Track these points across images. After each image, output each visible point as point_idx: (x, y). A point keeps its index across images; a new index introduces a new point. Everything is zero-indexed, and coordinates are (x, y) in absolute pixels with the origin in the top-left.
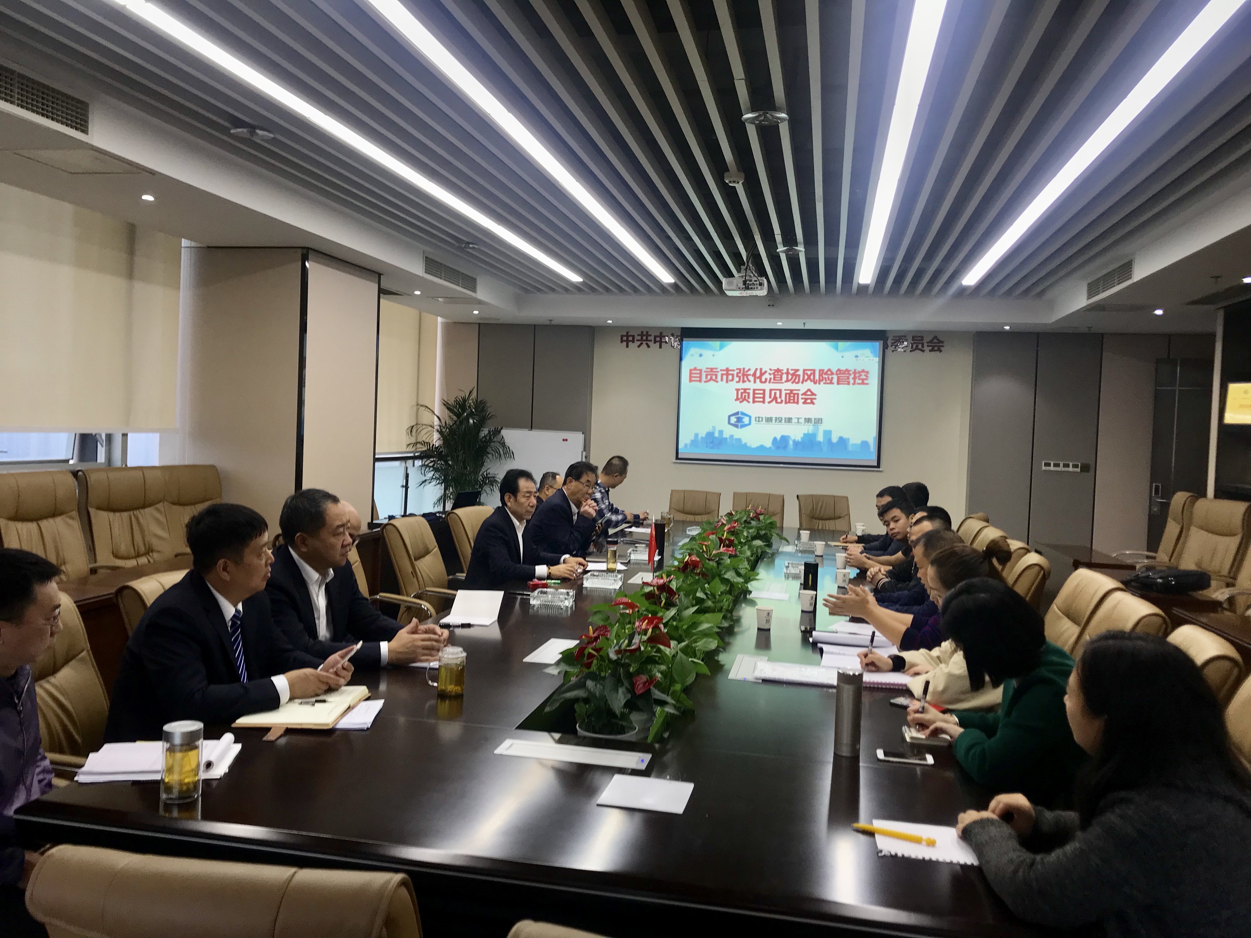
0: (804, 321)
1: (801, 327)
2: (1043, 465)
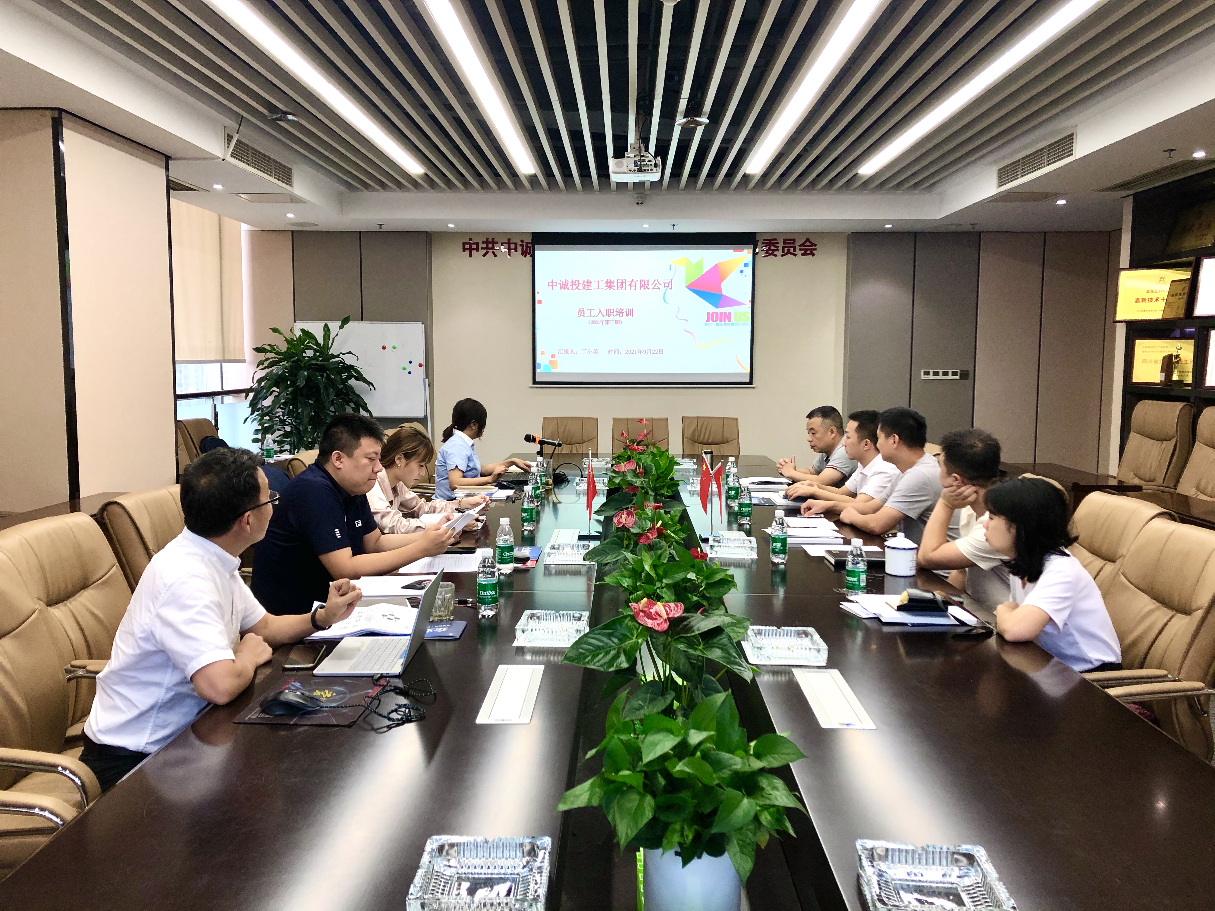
0: (674, 222)
1: (671, 229)
2: (922, 373)
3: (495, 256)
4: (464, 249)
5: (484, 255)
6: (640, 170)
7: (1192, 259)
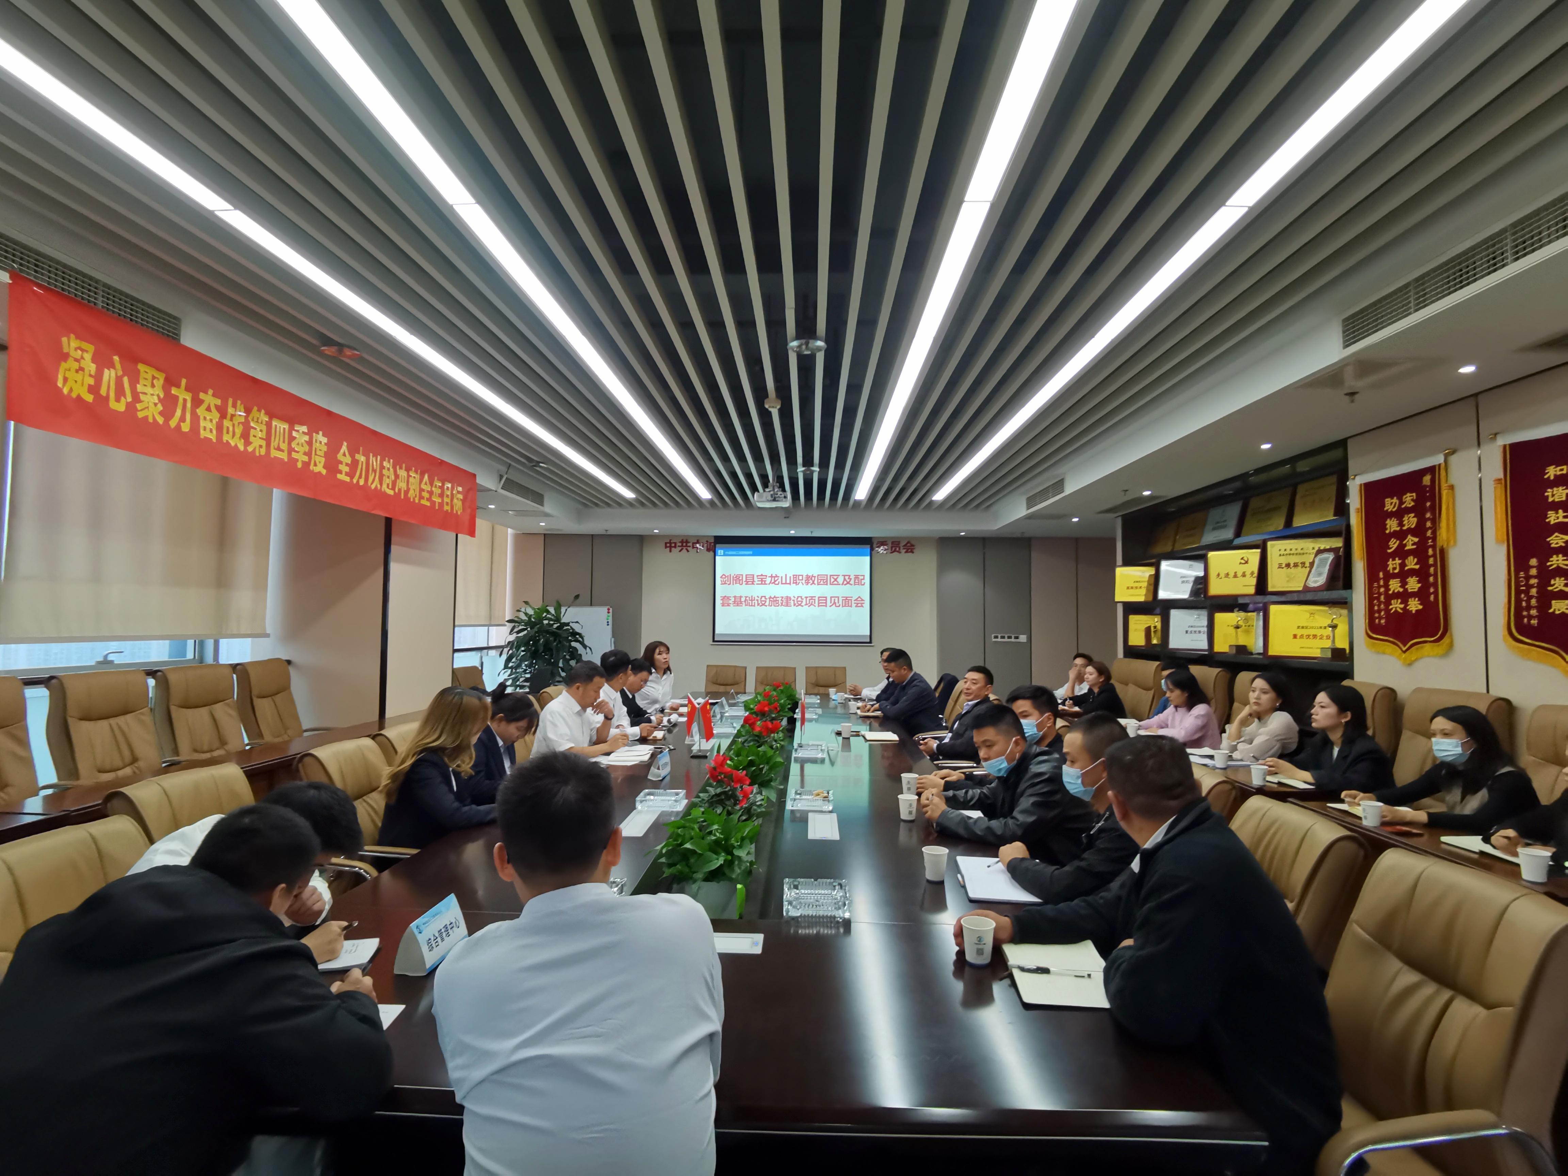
0: (812, 530)
1: (809, 535)
2: (993, 637)
3: (688, 551)
4: (666, 547)
5: (680, 551)
6: (774, 500)
7: (1153, 561)
